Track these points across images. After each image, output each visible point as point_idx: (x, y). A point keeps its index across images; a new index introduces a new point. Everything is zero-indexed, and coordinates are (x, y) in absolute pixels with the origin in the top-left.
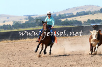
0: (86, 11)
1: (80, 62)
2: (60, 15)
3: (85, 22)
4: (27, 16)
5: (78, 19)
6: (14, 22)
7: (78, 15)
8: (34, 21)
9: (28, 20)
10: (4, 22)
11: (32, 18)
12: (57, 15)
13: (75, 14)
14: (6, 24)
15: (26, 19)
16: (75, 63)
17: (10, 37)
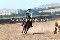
0: (53, 6)
1: (50, 37)
2: (38, 9)
3: (53, 13)
4: (19, 9)
5: (49, 11)
6: (11, 13)
7: (49, 8)
8: (23, 13)
9: (19, 12)
10: (6, 13)
11: (22, 11)
12: (37, 9)
13: (47, 8)
14: (7, 14)
15: (19, 11)
16: (47, 38)
17: (9, 22)
